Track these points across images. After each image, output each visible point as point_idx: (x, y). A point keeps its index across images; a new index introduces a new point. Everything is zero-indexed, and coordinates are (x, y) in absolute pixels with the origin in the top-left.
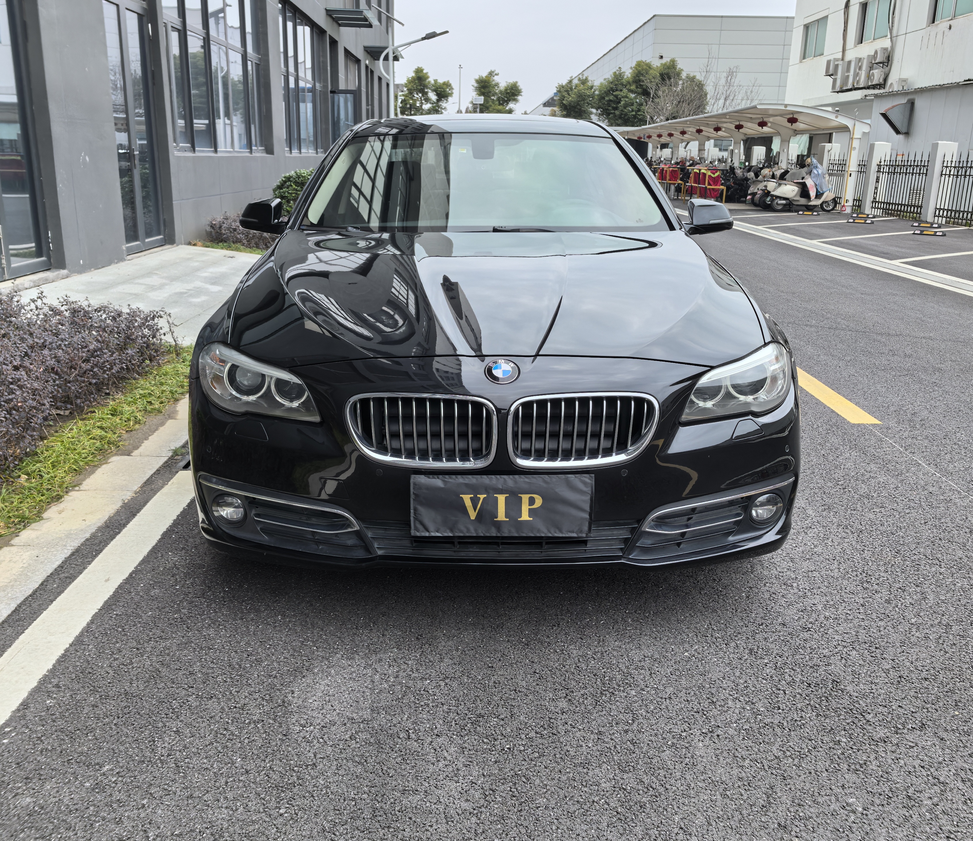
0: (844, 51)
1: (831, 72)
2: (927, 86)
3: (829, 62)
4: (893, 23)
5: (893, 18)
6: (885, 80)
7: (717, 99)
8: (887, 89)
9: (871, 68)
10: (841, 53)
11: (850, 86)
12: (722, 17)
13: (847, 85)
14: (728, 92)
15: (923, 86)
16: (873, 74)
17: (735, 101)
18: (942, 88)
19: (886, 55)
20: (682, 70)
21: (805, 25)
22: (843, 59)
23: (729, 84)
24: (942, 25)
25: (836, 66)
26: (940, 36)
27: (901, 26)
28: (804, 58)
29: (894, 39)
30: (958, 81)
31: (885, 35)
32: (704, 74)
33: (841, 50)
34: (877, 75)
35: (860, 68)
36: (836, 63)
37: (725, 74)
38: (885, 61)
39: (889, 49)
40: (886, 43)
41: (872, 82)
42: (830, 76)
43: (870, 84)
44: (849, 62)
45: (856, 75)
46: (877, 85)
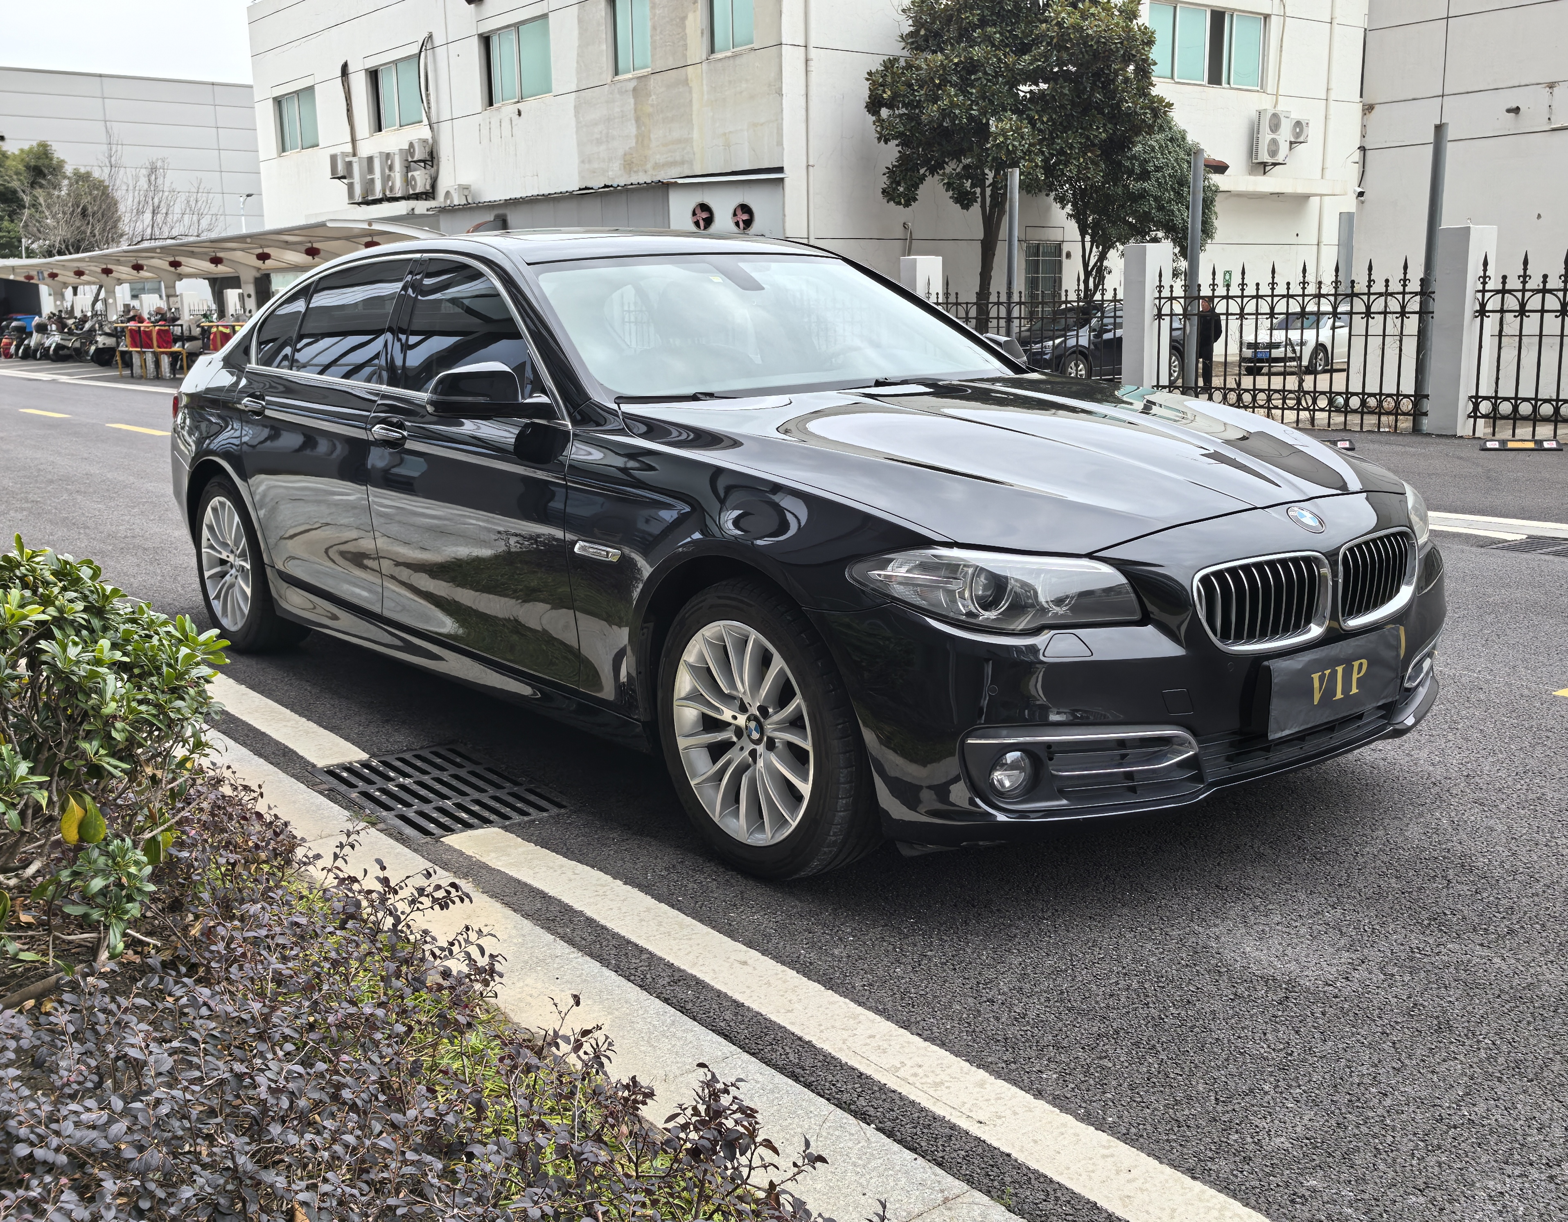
0: (354, 141)
1: (341, 171)
2: (524, 195)
3: (333, 159)
4: (428, 103)
5: (428, 95)
6: (434, 186)
7: (140, 213)
8: (440, 200)
9: (408, 168)
10: (350, 145)
11: (378, 195)
12: (100, 76)
13: (373, 194)
14: (156, 200)
15: (518, 196)
16: (413, 177)
17: (170, 216)
18: (547, 199)
19: (428, 149)
20: (63, 161)
21: (275, 99)
22: (354, 155)
23: (153, 187)
24: (506, 109)
25: (349, 165)
26: (506, 124)
27: (443, 108)
28: (284, 150)
29: (435, 126)
30: (570, 189)
31: (418, 119)
32: (107, 170)
33: (349, 139)
34: (421, 179)
35: (391, 168)
36: (347, 159)
37: (144, 172)
38: (428, 158)
39: (430, 141)
40: (425, 133)
41: (414, 188)
42: (339, 178)
43: (411, 192)
44: (370, 159)
45: (386, 179)
46: (422, 193)
